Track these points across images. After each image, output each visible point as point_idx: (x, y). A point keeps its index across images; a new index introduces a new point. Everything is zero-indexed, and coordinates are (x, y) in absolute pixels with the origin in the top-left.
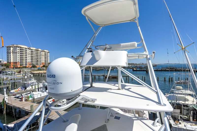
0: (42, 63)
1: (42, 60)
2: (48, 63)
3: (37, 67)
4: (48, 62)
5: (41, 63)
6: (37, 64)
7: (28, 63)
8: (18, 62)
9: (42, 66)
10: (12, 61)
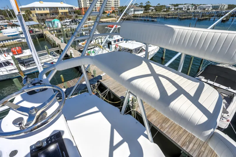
0: (112, 8)
1: (112, 4)
2: (118, 8)
3: (106, 13)
4: (118, 6)
5: (110, 8)
6: (106, 9)
7: (98, 8)
8: (88, 7)
9: (111, 11)
10: (83, 7)
